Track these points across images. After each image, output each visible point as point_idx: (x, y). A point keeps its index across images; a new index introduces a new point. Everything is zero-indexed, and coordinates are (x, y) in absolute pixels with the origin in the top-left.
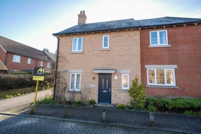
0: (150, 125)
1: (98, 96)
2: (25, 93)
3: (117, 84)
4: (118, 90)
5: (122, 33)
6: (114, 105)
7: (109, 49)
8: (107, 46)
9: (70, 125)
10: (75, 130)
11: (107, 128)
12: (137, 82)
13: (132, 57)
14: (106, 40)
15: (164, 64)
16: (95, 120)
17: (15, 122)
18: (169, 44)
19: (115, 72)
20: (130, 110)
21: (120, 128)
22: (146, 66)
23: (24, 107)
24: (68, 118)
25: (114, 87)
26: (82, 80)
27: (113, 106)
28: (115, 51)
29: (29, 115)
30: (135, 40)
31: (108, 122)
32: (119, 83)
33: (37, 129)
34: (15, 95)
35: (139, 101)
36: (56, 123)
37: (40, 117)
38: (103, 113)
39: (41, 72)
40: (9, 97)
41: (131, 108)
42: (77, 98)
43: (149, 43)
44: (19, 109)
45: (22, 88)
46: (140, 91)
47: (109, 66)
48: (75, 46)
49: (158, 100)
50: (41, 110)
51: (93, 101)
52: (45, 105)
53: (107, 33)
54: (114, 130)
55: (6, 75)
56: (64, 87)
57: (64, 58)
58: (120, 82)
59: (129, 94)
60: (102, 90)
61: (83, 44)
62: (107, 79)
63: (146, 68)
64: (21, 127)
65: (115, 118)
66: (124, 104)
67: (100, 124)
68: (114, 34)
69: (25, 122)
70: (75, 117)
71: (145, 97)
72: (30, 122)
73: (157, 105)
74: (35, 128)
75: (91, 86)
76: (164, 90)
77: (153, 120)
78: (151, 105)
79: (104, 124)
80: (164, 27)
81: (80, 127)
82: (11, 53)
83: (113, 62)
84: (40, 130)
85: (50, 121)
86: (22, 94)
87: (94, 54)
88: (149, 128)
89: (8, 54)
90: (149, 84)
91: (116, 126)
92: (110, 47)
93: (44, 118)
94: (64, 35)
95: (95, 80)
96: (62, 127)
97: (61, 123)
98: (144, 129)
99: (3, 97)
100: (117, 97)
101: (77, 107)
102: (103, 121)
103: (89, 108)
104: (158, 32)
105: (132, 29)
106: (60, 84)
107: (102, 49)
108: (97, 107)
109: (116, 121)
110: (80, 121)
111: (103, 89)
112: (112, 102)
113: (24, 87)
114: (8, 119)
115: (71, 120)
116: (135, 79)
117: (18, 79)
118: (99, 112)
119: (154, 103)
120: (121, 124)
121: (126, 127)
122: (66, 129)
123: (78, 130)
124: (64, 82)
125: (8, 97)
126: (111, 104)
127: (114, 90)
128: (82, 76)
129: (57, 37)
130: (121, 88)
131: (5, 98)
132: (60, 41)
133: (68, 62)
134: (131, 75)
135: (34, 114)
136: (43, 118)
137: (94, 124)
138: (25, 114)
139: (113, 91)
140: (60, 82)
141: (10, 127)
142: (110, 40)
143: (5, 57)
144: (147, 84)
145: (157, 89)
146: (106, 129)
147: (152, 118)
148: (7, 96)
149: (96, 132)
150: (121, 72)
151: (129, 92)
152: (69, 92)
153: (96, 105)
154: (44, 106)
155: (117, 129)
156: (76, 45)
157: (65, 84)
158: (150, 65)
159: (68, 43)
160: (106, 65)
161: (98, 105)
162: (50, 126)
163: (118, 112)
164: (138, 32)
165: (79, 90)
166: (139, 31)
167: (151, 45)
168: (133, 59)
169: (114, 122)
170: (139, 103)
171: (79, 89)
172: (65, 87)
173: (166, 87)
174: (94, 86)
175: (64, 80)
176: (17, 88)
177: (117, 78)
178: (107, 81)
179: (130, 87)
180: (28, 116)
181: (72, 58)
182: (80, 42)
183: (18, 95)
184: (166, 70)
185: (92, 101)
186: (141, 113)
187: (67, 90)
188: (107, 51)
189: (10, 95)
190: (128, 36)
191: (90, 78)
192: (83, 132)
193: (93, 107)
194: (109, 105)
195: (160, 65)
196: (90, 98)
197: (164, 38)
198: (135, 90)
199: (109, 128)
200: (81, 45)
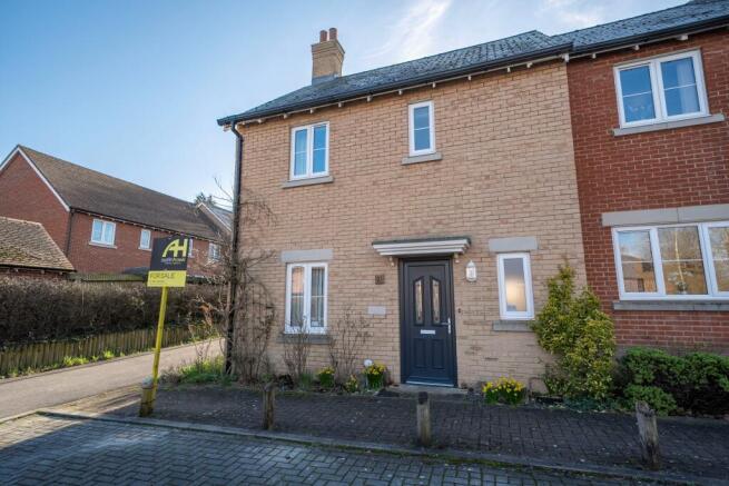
0: (644, 462)
1: (398, 353)
2: (127, 352)
3: (476, 299)
4: (483, 323)
5: (488, 86)
6: (471, 390)
7: (438, 157)
8: (428, 147)
9: (284, 453)
10: (301, 471)
11: (436, 470)
12: (568, 287)
13: (538, 181)
14: (422, 121)
15: (697, 204)
16: (387, 441)
17: (86, 440)
18: (713, 109)
19: (467, 249)
20: (543, 407)
21: (495, 472)
22: (608, 218)
23: (120, 394)
24: (277, 431)
25: (469, 313)
26: (335, 287)
27: (465, 392)
28: (461, 160)
29: (135, 419)
30: (547, 107)
31: (441, 448)
32: (487, 294)
33: (160, 465)
34: (95, 356)
35: (583, 365)
36: (232, 447)
37: (175, 424)
38: (419, 407)
39: (175, 255)
40: (74, 365)
41: (550, 401)
42: (317, 362)
43: (616, 115)
44: (101, 400)
45: (117, 331)
46: (584, 323)
47: (441, 226)
48: (300, 160)
49: (676, 358)
50: (181, 405)
51: (381, 373)
52: (194, 388)
53: (427, 94)
54: (470, 478)
55: (65, 285)
56: (263, 320)
57: (263, 206)
58: (490, 290)
59: (532, 339)
60: (416, 325)
61: (333, 148)
62: (434, 282)
63: (609, 228)
64: (105, 455)
65: (474, 435)
66: (513, 381)
67: (406, 455)
68: (453, 94)
69: (117, 440)
70: (306, 427)
71: (613, 347)
72: (135, 440)
73: (673, 383)
74: (153, 461)
75: (370, 312)
76: (707, 319)
77: (655, 439)
78: (645, 383)
79: (423, 455)
80: (684, 37)
81: (324, 462)
82: (83, 213)
83: (458, 206)
84: (167, 467)
85: (209, 441)
86: (117, 355)
87: (374, 183)
88: (638, 475)
89: (76, 215)
90: (626, 295)
91: (477, 462)
92: (439, 146)
93: (188, 429)
94: (260, 121)
95: (382, 286)
96: (252, 461)
97: (247, 446)
98: (610, 477)
99: (54, 363)
100: (480, 353)
101: (317, 394)
102: (419, 443)
103: (362, 398)
104: (655, 66)
105: (529, 64)
106: (251, 308)
107: (405, 161)
108: (397, 395)
109: (479, 445)
110: (325, 443)
111: (420, 322)
112: (460, 377)
113: (125, 330)
114: (63, 430)
115: (291, 437)
116: (558, 273)
117: (104, 300)
118: (406, 413)
119: (658, 373)
120: (502, 457)
121: (524, 466)
122: (265, 468)
123: (313, 472)
124: (263, 301)
125: (71, 363)
126: (456, 386)
127: (465, 323)
128: (333, 274)
129: (234, 130)
130: (499, 314)
131: (62, 366)
132: (246, 146)
133: (276, 223)
134: (537, 258)
135: (154, 417)
136: (184, 429)
137: (382, 451)
138: (119, 414)
139: (461, 330)
140: (251, 301)
141: (65, 454)
142: (438, 121)
143: (64, 226)
144: (617, 298)
145: (672, 319)
146: (432, 473)
147: (648, 429)
148: (69, 360)
149: (390, 482)
150: (493, 245)
151: (534, 329)
152: (284, 338)
153: (391, 387)
154: (192, 392)
155: (482, 474)
156: (305, 154)
157: (268, 308)
158: (629, 209)
159: (274, 150)
160: (427, 223)
161: (402, 388)
162: (208, 455)
163: (486, 412)
164: (561, 74)
165: (322, 331)
166: (565, 68)
167: (624, 124)
168: (542, 190)
169: (469, 448)
170: (584, 376)
171: (322, 326)
172: (270, 321)
173: (715, 308)
174: (381, 310)
175: (262, 291)
176: (102, 332)
177: (478, 272)
178: (436, 289)
179: (536, 309)
180: (130, 423)
181: (290, 204)
182: (319, 140)
183: (105, 359)
184: (710, 228)
185: (376, 373)
186: (594, 416)
187: (275, 329)
188: (431, 166)
189: (78, 356)
190: (517, 95)
191: (364, 277)
192: (332, 478)
193: (379, 395)
194: (446, 389)
195: (674, 209)
196: (368, 363)
197: (684, 85)
198: (561, 318)
199: (446, 470)
200: (324, 151)
